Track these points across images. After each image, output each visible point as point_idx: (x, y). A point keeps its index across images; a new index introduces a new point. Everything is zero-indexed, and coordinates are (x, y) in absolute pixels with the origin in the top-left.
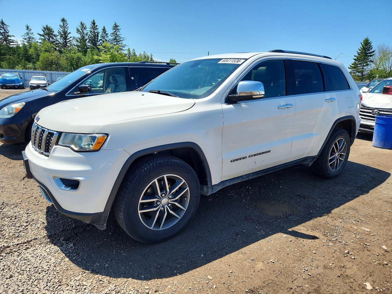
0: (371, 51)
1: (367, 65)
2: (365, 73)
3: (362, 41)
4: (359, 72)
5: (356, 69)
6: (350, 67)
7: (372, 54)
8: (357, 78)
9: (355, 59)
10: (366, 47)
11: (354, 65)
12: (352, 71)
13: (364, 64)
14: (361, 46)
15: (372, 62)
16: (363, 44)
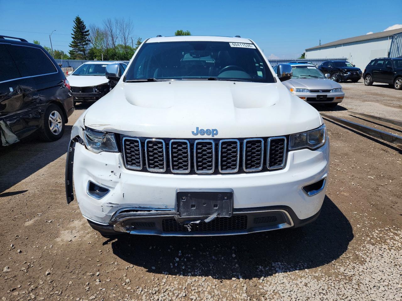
0: (86, 30)
1: (87, 44)
2: (87, 52)
3: (74, 20)
4: (81, 51)
5: (77, 48)
6: (70, 45)
7: (87, 33)
8: (82, 56)
9: (73, 38)
10: (80, 26)
11: (74, 43)
12: (74, 49)
13: (84, 43)
14: (75, 25)
15: (90, 41)
16: (76, 22)
